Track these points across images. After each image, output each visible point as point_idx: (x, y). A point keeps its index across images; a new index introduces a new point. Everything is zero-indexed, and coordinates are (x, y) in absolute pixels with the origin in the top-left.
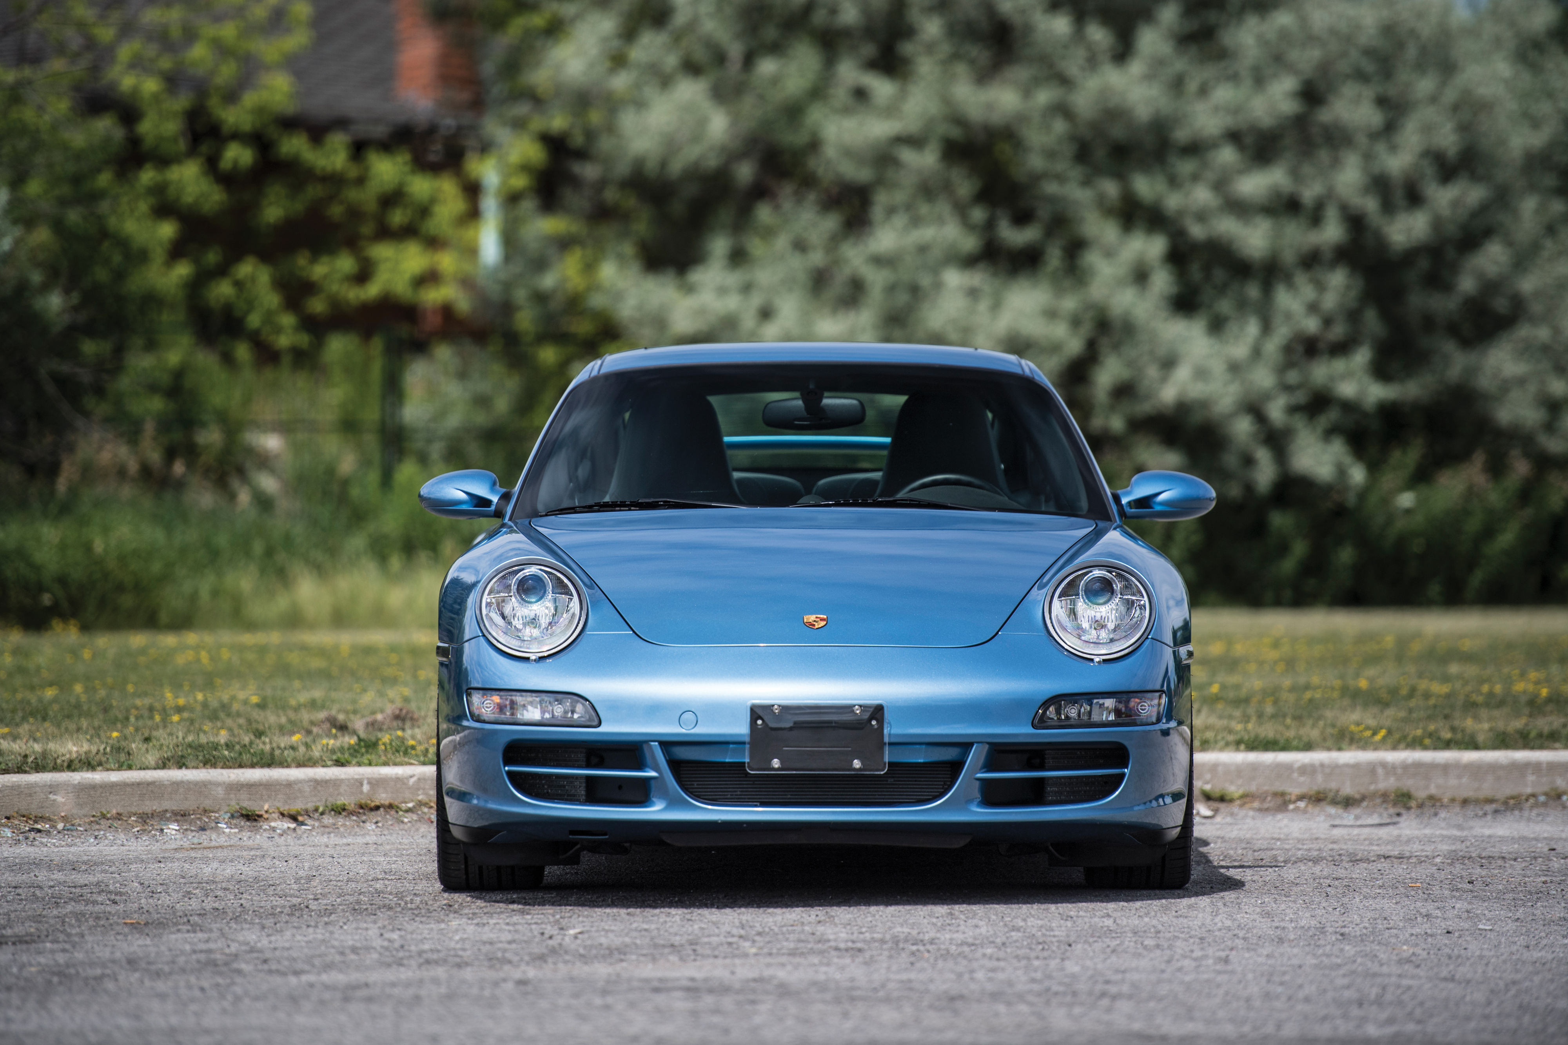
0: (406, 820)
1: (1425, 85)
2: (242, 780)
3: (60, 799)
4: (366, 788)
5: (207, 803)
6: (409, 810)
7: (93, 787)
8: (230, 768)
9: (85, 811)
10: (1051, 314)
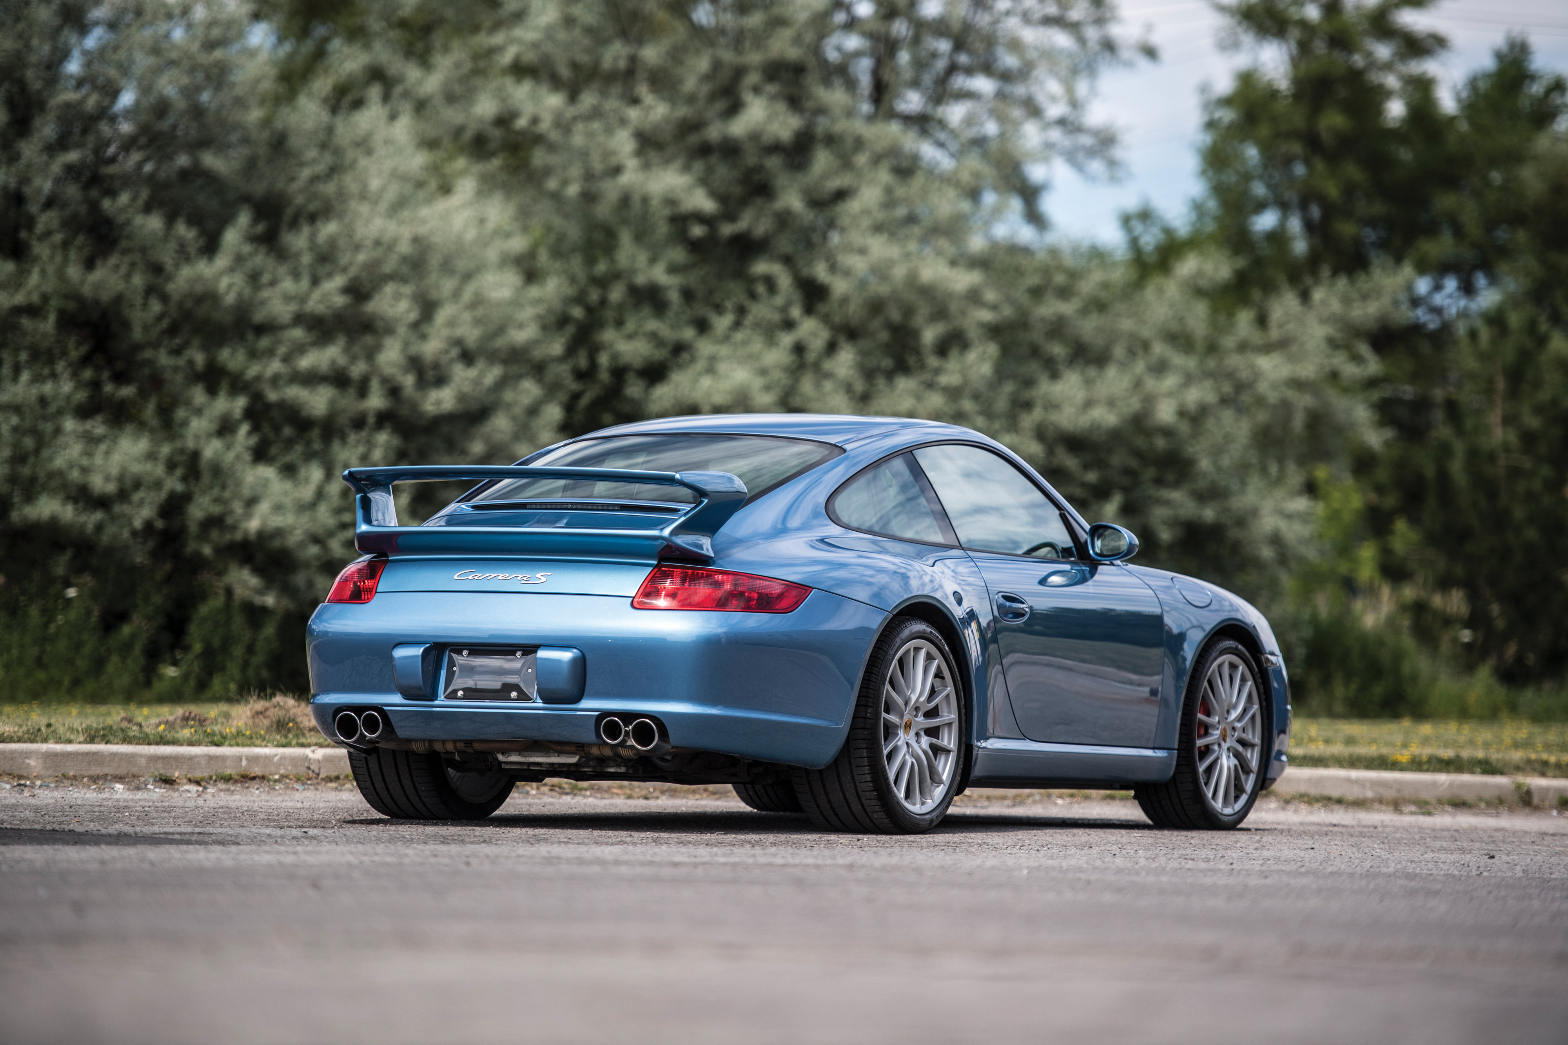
0: (277, 788)
1: (448, 285)
2: (158, 753)
3: (32, 762)
4: (244, 763)
5: (134, 770)
6: (276, 781)
7: (55, 755)
8: (142, 744)
9: (50, 772)
10: (151, 456)
